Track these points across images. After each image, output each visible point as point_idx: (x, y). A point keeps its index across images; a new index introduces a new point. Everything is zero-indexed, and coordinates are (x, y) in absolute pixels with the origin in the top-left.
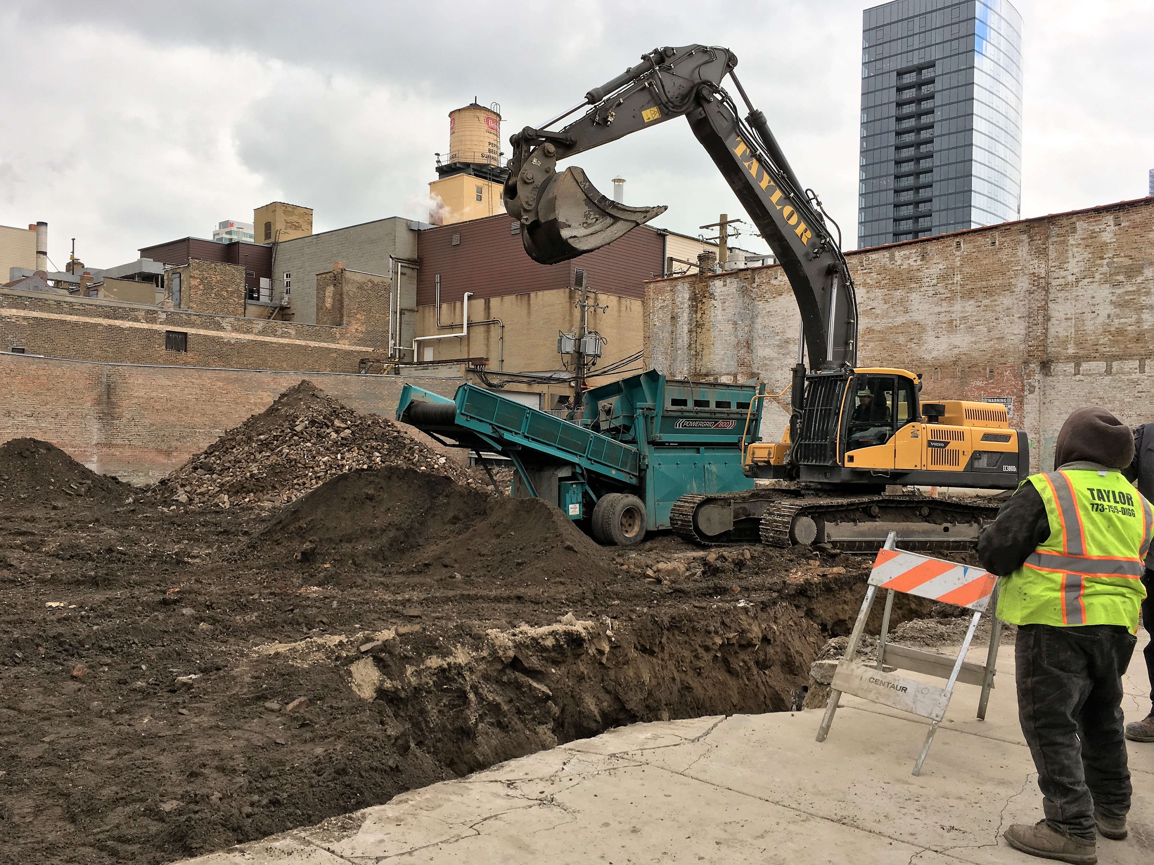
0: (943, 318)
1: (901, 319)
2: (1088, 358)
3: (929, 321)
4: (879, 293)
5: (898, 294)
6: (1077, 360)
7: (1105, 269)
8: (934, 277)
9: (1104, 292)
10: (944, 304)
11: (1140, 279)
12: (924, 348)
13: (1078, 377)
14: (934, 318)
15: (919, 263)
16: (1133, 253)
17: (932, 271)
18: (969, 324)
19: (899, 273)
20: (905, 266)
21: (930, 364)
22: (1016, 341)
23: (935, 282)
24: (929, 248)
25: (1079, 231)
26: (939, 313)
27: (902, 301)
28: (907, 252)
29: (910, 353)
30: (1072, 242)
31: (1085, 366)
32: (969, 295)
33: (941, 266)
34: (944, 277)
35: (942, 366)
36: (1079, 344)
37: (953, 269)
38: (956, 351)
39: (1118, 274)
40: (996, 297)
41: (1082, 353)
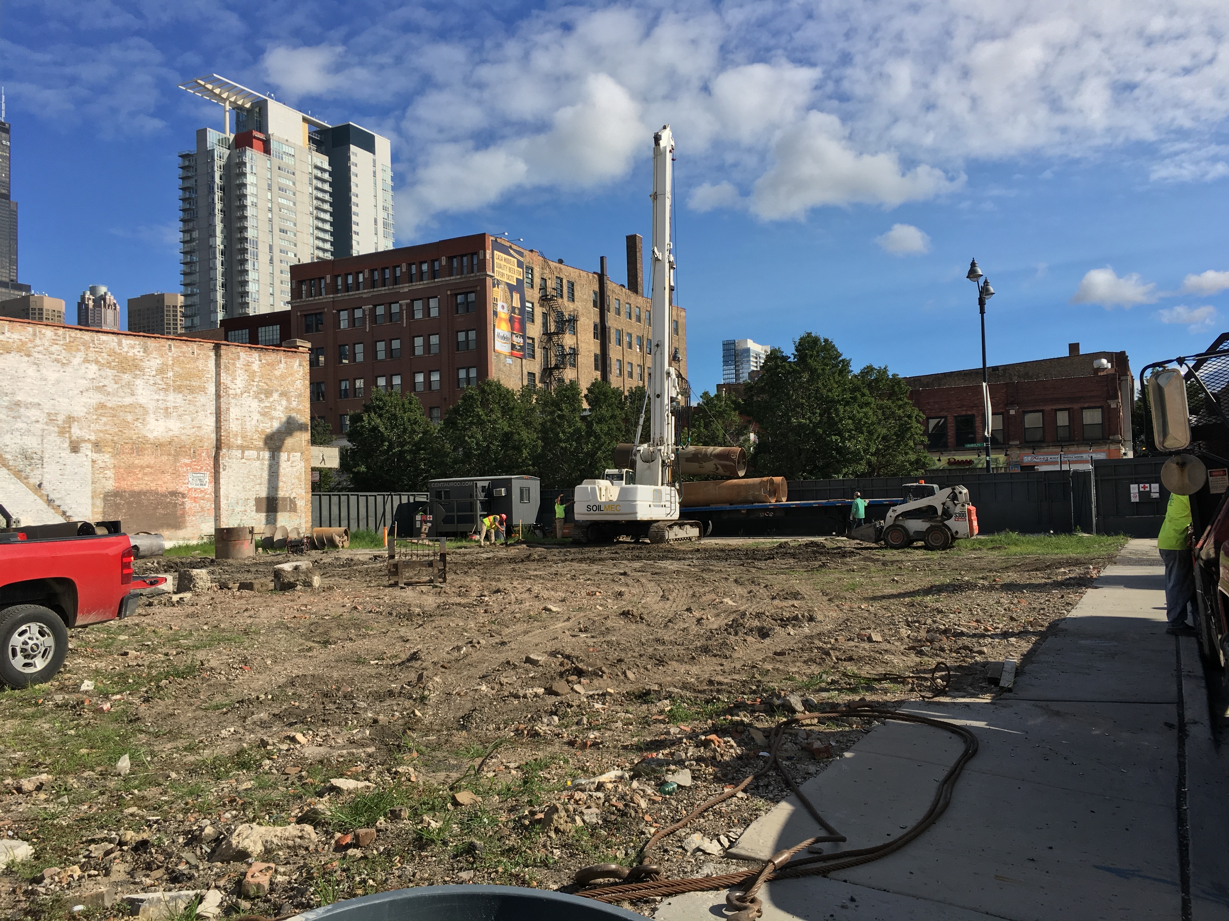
0: (161, 405)
1: (128, 400)
2: (249, 448)
3: (151, 406)
4: (109, 372)
5: (126, 377)
6: (243, 448)
7: (255, 389)
8: (154, 369)
9: (255, 404)
10: (162, 393)
11: (271, 399)
12: (147, 428)
13: (244, 460)
14: (154, 403)
15: (142, 354)
16: (268, 381)
17: (151, 363)
18: (179, 413)
19: (126, 358)
20: (130, 354)
21: (152, 441)
22: (208, 431)
23: (154, 373)
24: (149, 343)
25: (242, 360)
26: (158, 400)
27: (129, 384)
28: (132, 342)
29: (136, 431)
30: (238, 365)
31: (247, 453)
32: (178, 389)
33: (158, 361)
34: (161, 371)
35: (161, 445)
36: (244, 437)
37: (167, 365)
38: (171, 433)
39: (261, 393)
40: (196, 395)
41: (245, 444)
